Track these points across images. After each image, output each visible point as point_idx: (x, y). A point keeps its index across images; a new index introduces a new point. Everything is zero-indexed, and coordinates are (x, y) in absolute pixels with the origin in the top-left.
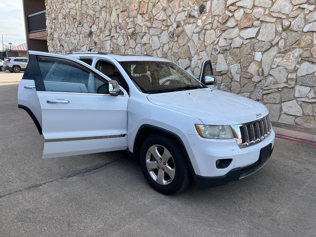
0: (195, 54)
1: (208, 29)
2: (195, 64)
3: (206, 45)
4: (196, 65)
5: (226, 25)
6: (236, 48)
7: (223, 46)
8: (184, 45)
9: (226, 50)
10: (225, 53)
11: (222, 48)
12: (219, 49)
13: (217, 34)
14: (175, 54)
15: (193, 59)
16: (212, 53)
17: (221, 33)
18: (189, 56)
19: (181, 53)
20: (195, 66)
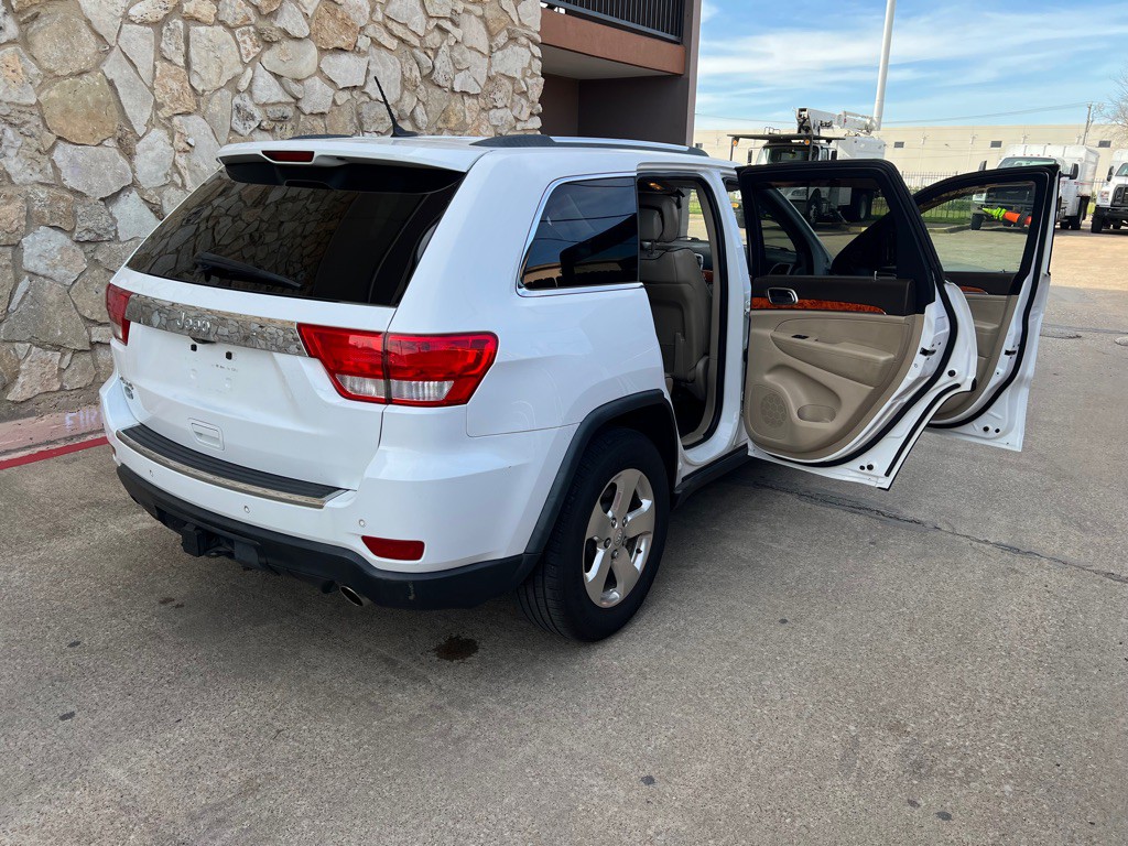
0: (150, 124)
1: (204, 19)
2: (161, 174)
3: (200, 89)
4: (166, 175)
5: (277, 24)
6: (317, 114)
7: (273, 104)
8: (81, 73)
9: (284, 118)
10: (277, 129)
11: (270, 109)
12: (258, 113)
13: (243, 51)
14: (27, 117)
15: (140, 146)
16: (234, 126)
17: (258, 50)
18: (119, 134)
19: (67, 111)
20: (163, 181)
